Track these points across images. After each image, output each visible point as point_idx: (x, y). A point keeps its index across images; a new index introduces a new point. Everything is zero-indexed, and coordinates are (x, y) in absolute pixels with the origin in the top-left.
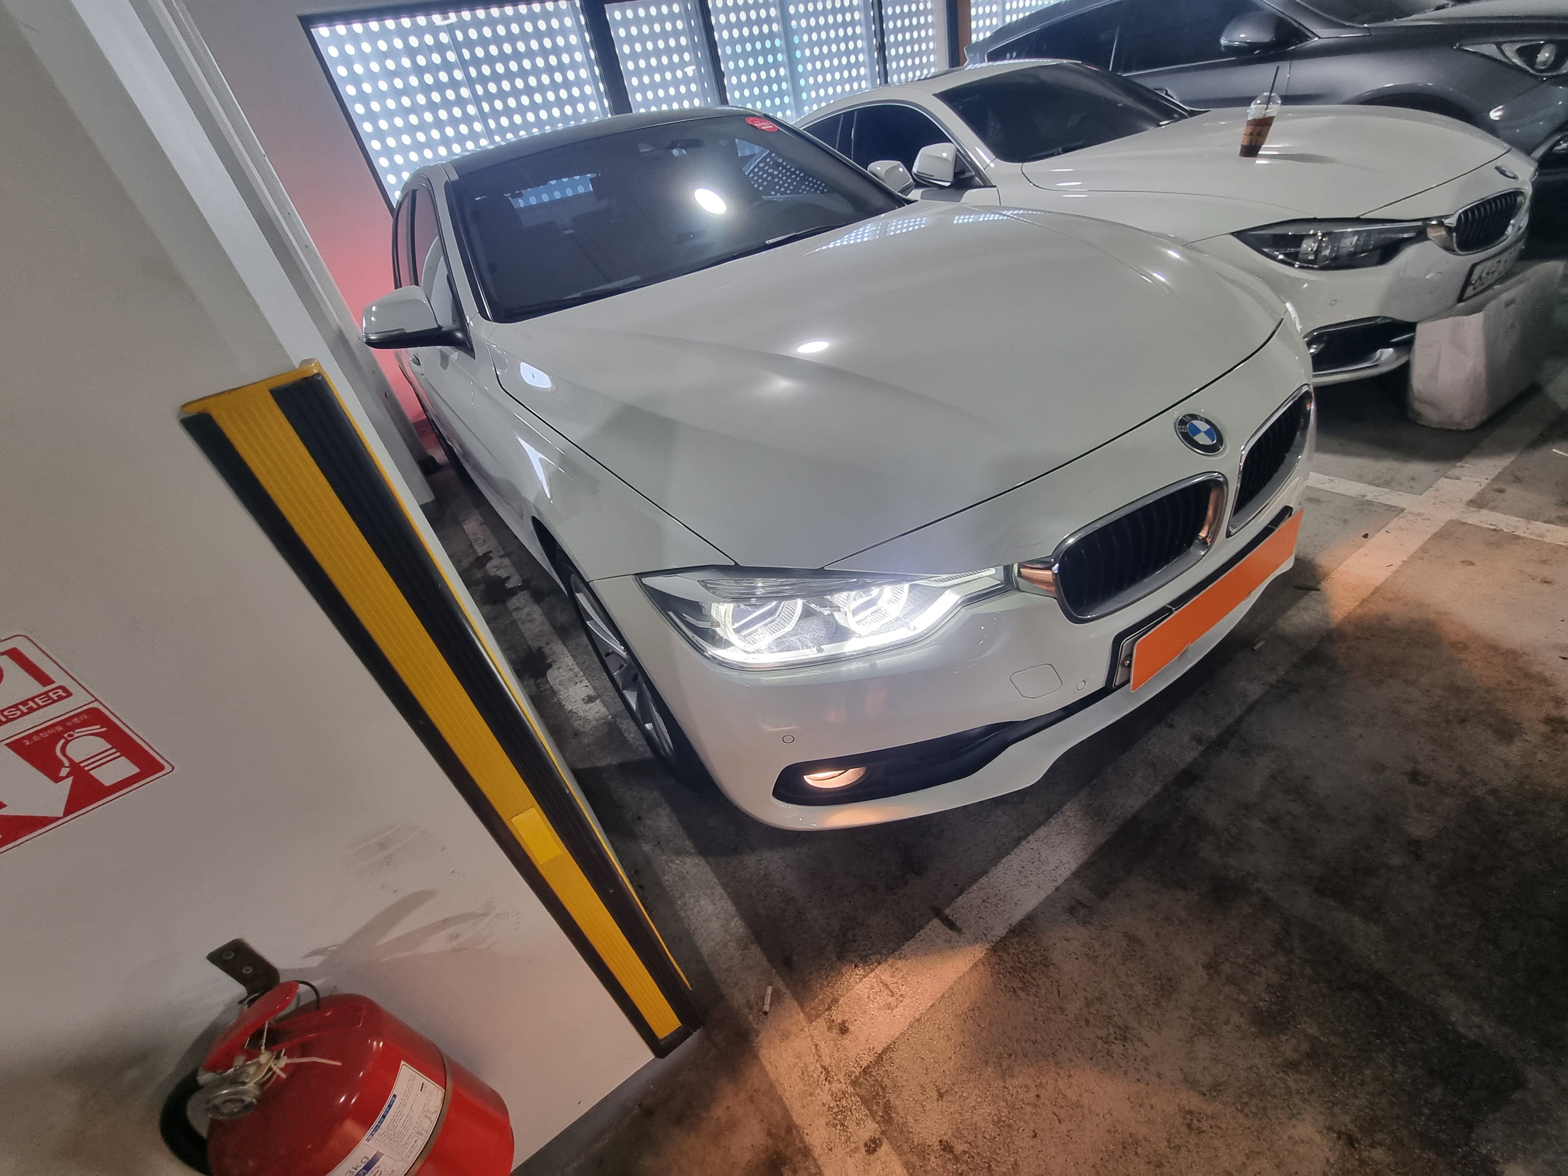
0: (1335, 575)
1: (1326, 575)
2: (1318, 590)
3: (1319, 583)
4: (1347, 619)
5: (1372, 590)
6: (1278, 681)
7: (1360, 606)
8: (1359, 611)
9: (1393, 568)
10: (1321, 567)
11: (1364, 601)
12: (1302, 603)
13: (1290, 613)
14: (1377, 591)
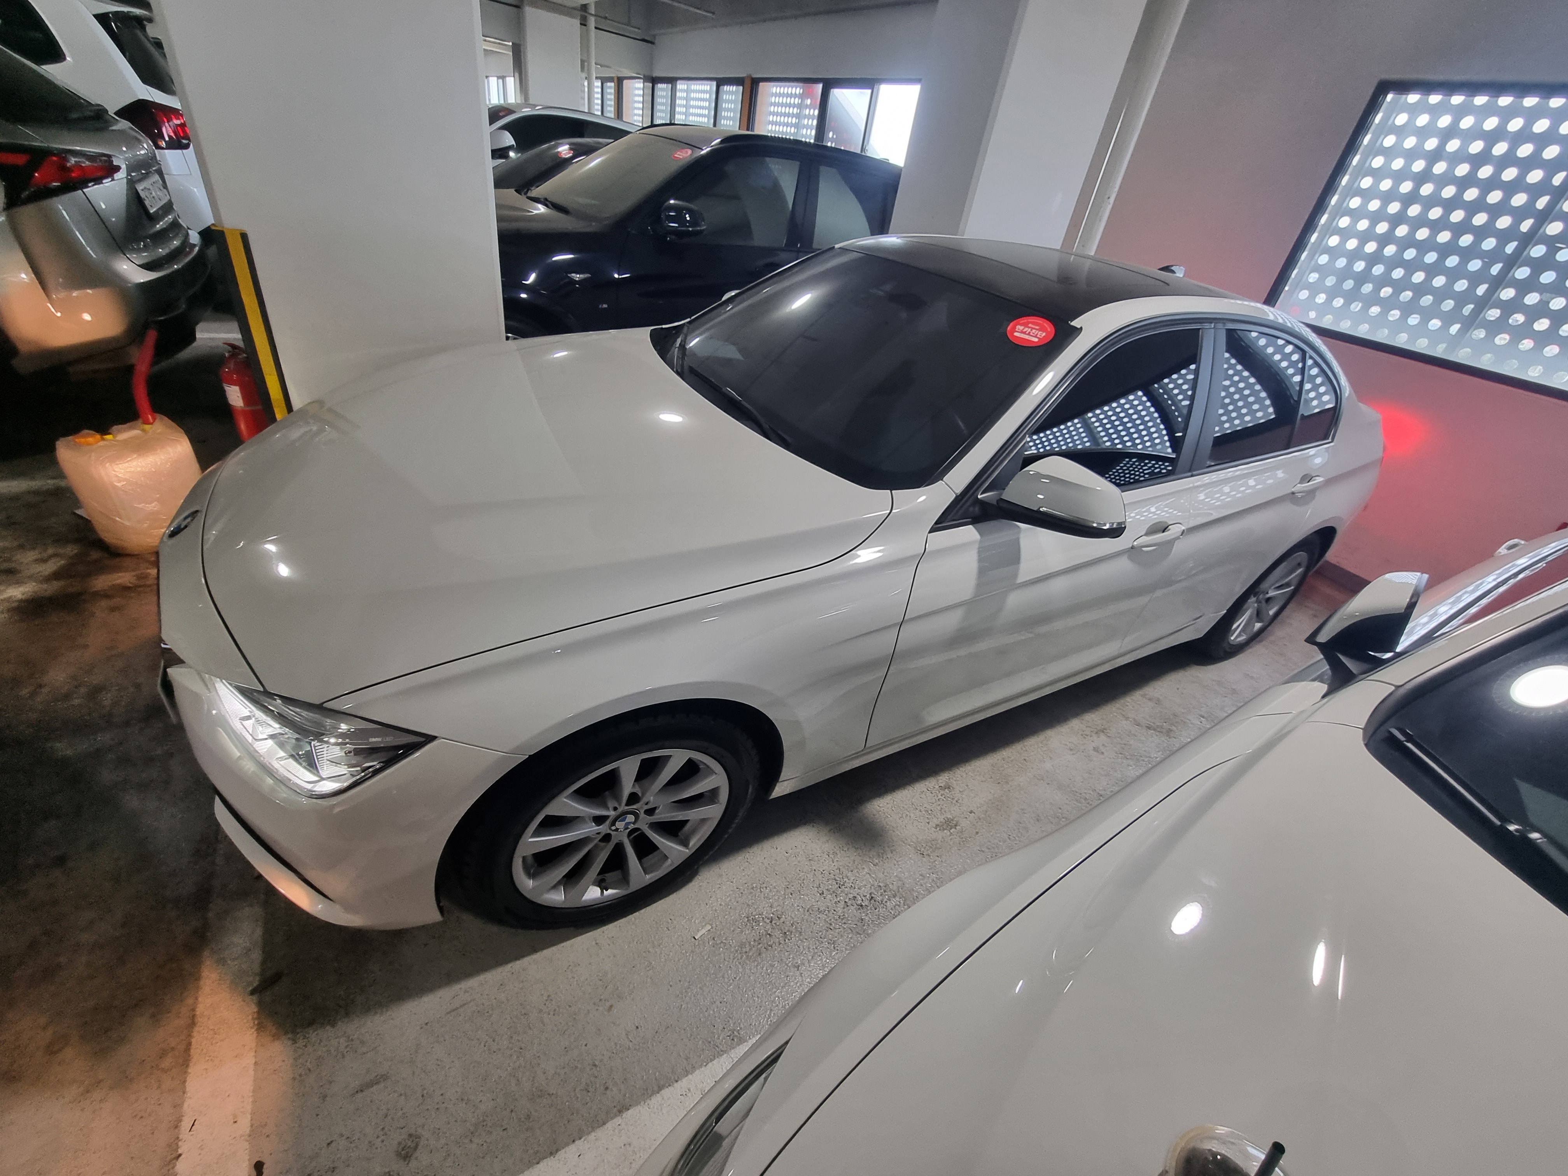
0: (249, 1037)
1: (260, 1027)
2: (252, 993)
3: (260, 1004)
4: (196, 977)
5: (192, 1051)
6: (215, 850)
7: (194, 1010)
8: (190, 1001)
9: (186, 1124)
10: (275, 1037)
11: (192, 1023)
12: (257, 956)
13: (259, 932)
14: (185, 1060)
